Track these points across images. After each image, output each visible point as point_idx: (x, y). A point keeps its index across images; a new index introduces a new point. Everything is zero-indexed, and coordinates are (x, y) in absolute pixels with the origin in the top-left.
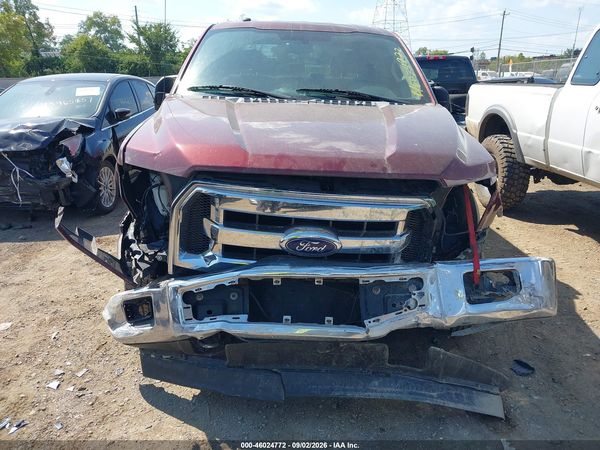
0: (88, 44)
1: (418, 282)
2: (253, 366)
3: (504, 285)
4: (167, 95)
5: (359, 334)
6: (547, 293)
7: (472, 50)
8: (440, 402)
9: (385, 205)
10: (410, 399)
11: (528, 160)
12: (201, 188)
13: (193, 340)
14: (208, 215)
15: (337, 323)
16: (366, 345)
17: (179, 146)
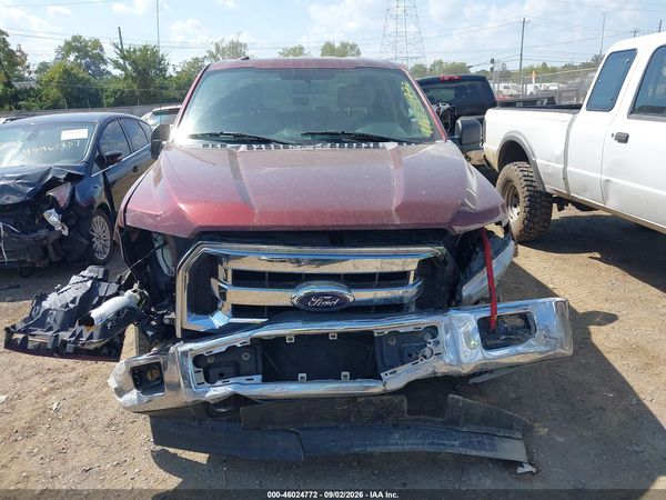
0: (67, 72)
1: (433, 330)
2: (270, 428)
3: (519, 328)
4: (164, 143)
5: (375, 387)
6: (562, 334)
7: (492, 61)
8: (463, 451)
9: (396, 255)
10: (430, 450)
11: (549, 188)
12: (207, 248)
13: (206, 404)
14: (216, 276)
15: (353, 377)
16: (384, 398)
17: (182, 206)
